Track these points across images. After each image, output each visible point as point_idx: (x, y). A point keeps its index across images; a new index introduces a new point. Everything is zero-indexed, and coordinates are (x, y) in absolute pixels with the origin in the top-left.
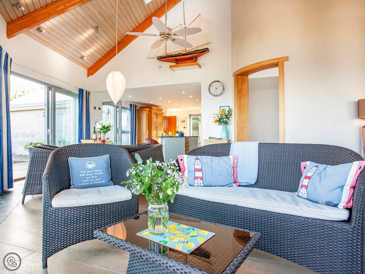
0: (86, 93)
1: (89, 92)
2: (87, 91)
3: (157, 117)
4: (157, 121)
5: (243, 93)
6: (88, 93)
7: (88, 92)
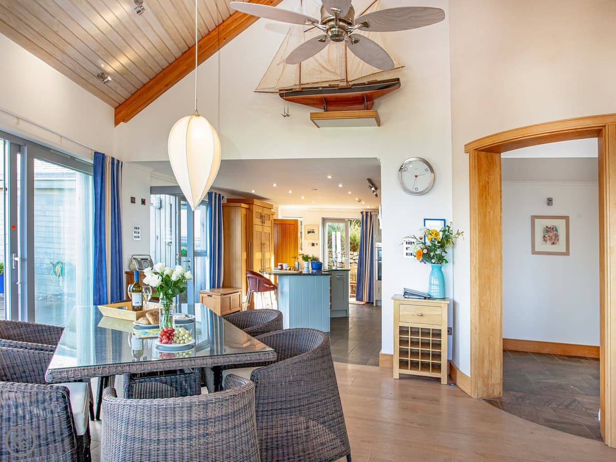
0: (113, 163)
1: (118, 161)
2: (113, 159)
3: (263, 222)
4: (263, 229)
5: (491, 194)
6: (117, 165)
7: (116, 162)
